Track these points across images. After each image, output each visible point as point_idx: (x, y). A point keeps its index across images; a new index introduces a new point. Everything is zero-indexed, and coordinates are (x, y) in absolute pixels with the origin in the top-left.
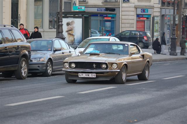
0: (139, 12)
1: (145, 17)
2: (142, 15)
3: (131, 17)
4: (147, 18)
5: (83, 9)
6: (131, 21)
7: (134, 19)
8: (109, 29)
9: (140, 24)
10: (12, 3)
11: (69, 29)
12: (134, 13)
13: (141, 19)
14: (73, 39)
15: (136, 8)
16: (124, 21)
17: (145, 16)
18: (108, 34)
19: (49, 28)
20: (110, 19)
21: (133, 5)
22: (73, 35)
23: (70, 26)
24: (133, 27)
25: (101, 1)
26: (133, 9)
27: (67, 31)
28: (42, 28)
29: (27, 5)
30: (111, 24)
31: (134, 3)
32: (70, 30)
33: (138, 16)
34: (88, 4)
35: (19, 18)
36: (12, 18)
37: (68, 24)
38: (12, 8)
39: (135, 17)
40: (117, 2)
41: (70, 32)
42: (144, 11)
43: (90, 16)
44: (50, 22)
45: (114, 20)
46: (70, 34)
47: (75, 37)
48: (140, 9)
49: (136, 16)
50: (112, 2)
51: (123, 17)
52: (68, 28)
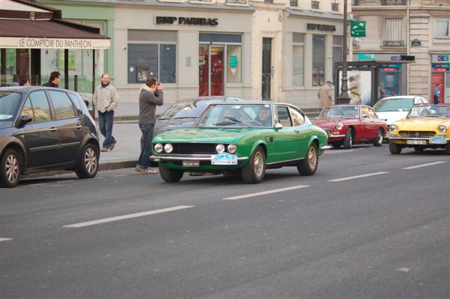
0: (436, 60)
1: (444, 68)
2: (440, 64)
3: (423, 68)
4: (448, 69)
5: (373, 57)
6: (424, 74)
7: (427, 71)
8: (390, 85)
9: (438, 78)
10: (263, 51)
11: (353, 86)
12: (428, 62)
13: (439, 70)
14: (358, 100)
15: (431, 54)
16: (413, 74)
17: (443, 66)
18: (389, 92)
19: (313, 85)
20: (392, 70)
21: (426, 50)
22: (358, 94)
23: (354, 82)
24: (427, 83)
25: (379, 45)
26: (427, 56)
27: (351, 89)
28: (303, 85)
29: (283, 53)
30: (395, 78)
31: (427, 47)
32: (354, 88)
33: (434, 65)
34: (359, 50)
35: (272, 72)
36: (263, 72)
37: (352, 79)
38: (263, 57)
39: (430, 68)
40: (403, 45)
41: (355, 90)
42: (442, 59)
43: (379, 67)
44: (314, 76)
45: (398, 73)
46: (354, 93)
47: (362, 97)
48: (437, 56)
49: (430, 65)
50: (396, 46)
51: (413, 68)
52: (351, 85)
